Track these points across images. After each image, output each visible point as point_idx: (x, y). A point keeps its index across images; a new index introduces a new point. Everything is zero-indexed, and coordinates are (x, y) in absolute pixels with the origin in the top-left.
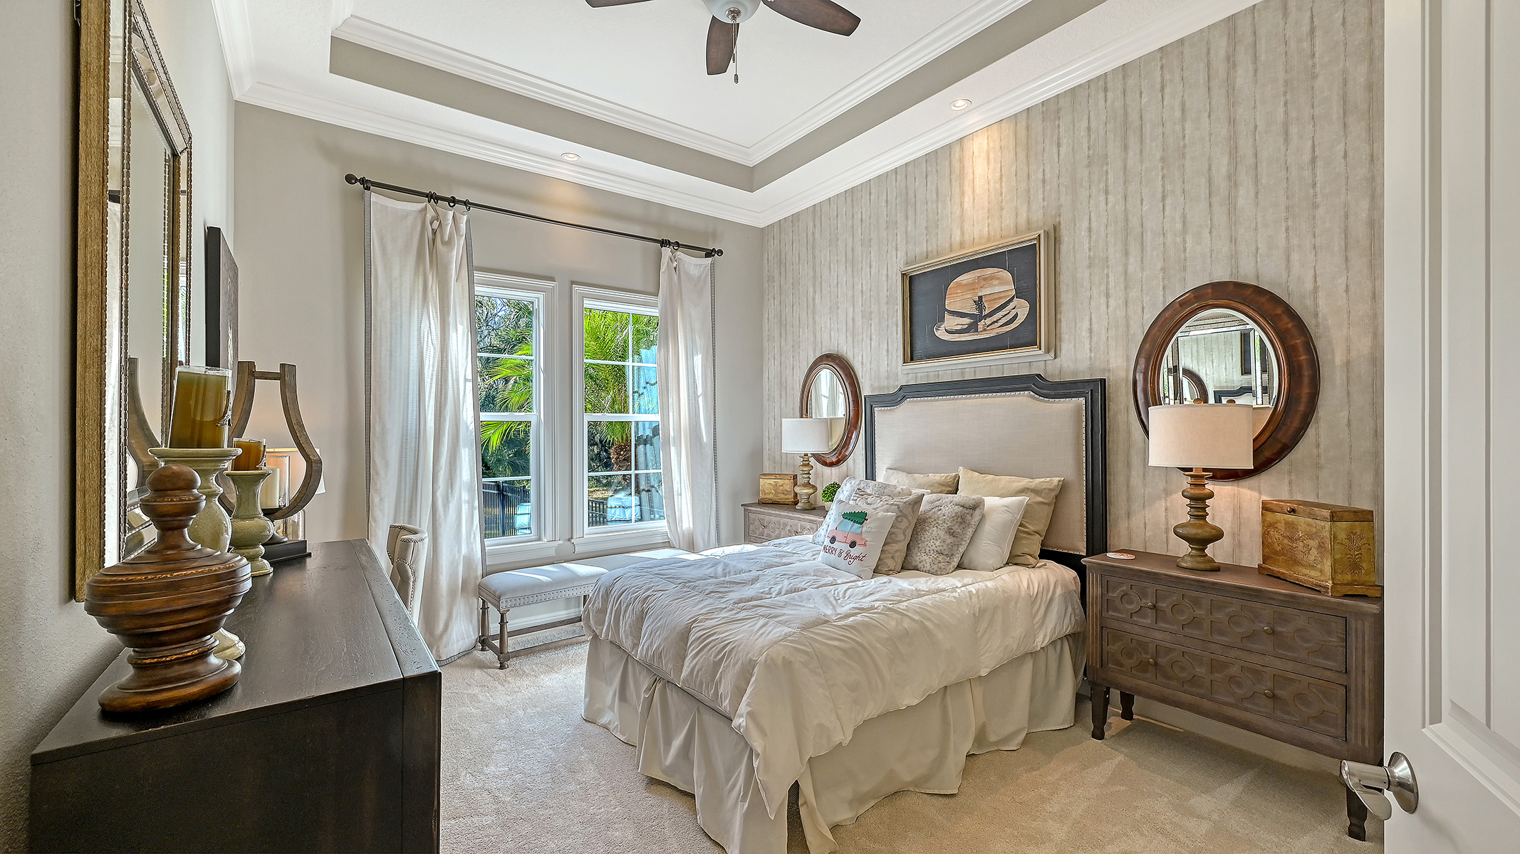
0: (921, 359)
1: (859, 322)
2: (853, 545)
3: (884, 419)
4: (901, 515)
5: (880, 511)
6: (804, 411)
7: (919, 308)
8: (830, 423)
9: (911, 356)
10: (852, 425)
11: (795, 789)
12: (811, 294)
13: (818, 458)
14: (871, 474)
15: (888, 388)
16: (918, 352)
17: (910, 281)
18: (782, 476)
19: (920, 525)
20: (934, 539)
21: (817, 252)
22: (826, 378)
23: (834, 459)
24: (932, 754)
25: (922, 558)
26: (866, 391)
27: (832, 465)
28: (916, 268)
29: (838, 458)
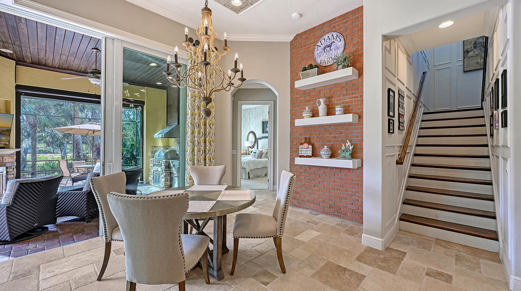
0: (264, 133)
1: (256, 126)
2: (254, 156)
3: (259, 141)
4: (260, 152)
5: (258, 152)
6: (248, 140)
7: (264, 126)
8: (252, 142)
9: (263, 133)
10: (255, 142)
11: (249, 172)
12: (249, 122)
13: (250, 147)
14: (258, 148)
15: (260, 137)
16: (264, 132)
17: (263, 122)
18: (244, 150)
19: (262, 154)
20: (264, 155)
21: (250, 115)
22: (251, 135)
23: (252, 147)
24: (262, 174)
25: (262, 157)
26: (257, 137)
27: (252, 148)
28: (264, 121)
29: (253, 147)
